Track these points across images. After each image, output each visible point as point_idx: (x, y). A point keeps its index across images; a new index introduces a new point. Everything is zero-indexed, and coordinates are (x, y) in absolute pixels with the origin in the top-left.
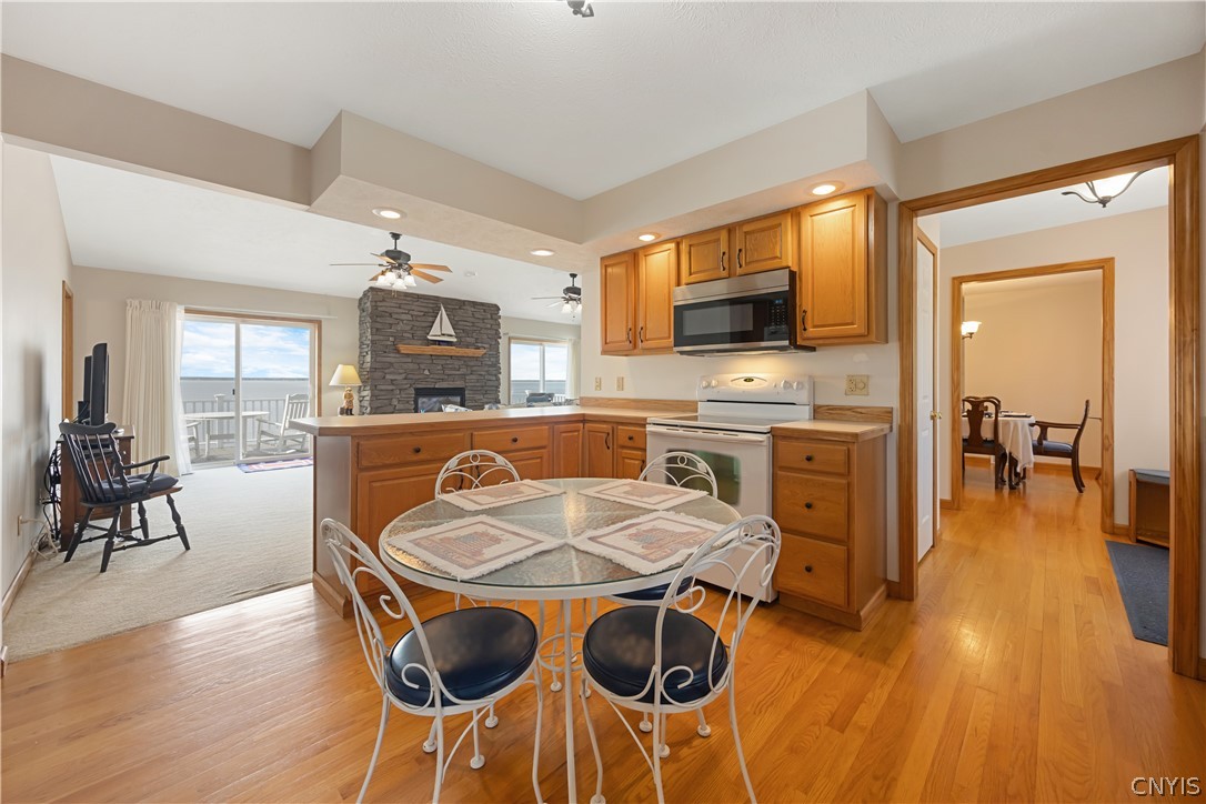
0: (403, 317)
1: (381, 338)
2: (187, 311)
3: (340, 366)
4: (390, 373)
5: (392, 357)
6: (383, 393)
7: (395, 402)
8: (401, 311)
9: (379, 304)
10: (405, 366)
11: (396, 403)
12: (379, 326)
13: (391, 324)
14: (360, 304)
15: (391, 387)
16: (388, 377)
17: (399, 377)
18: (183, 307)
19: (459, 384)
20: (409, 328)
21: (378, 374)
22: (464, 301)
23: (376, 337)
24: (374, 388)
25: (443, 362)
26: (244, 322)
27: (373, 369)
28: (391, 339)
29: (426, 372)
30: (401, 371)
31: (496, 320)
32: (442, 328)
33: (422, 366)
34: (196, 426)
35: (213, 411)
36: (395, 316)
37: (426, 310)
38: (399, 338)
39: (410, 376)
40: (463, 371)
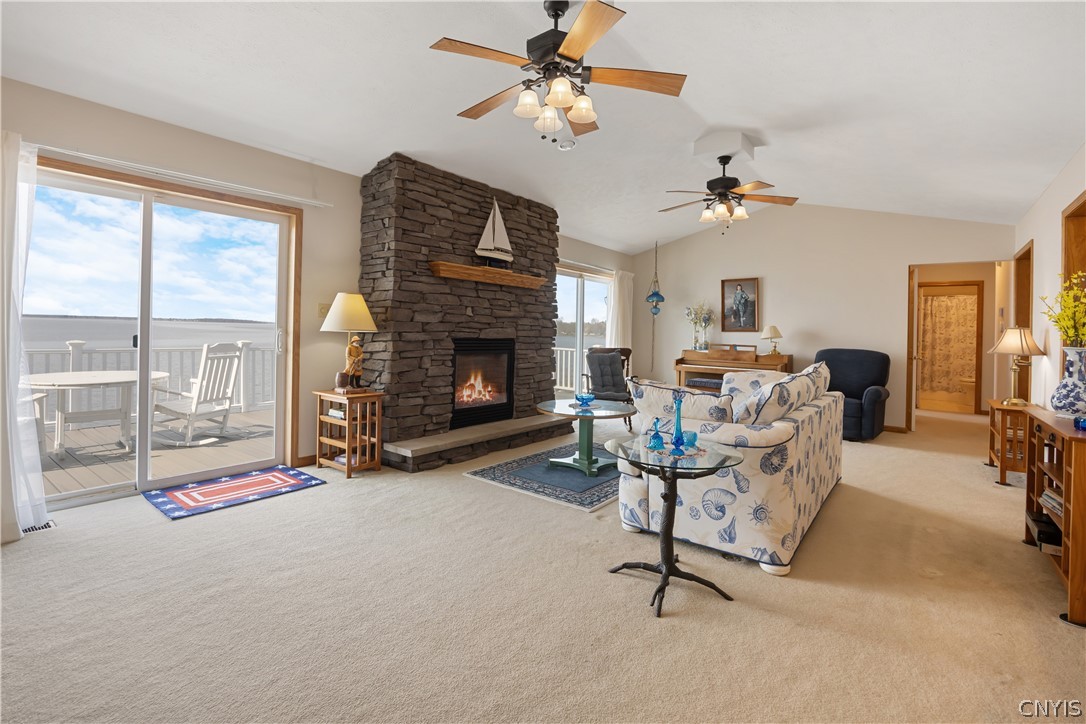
0: (442, 213)
1: (410, 247)
2: (44, 160)
3: (340, 296)
4: (420, 312)
5: (424, 284)
6: (410, 347)
7: (427, 363)
8: (440, 202)
9: (410, 186)
10: (443, 299)
11: (428, 365)
12: (407, 225)
13: (424, 224)
14: (364, 187)
15: (422, 337)
16: (419, 318)
17: (434, 319)
18: (35, 148)
19: (508, 332)
20: (447, 233)
21: (404, 313)
22: (518, 199)
23: (403, 246)
24: (398, 337)
25: (490, 295)
26: (161, 198)
27: (398, 303)
28: (424, 250)
29: (469, 312)
30: (437, 308)
31: (553, 233)
32: (495, 238)
33: (466, 301)
34: (40, 401)
35: (63, 369)
36: (430, 210)
37: (470, 205)
38: (435, 250)
39: (448, 317)
40: (515, 311)
